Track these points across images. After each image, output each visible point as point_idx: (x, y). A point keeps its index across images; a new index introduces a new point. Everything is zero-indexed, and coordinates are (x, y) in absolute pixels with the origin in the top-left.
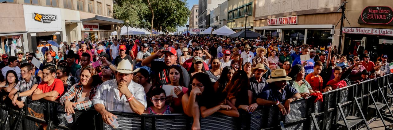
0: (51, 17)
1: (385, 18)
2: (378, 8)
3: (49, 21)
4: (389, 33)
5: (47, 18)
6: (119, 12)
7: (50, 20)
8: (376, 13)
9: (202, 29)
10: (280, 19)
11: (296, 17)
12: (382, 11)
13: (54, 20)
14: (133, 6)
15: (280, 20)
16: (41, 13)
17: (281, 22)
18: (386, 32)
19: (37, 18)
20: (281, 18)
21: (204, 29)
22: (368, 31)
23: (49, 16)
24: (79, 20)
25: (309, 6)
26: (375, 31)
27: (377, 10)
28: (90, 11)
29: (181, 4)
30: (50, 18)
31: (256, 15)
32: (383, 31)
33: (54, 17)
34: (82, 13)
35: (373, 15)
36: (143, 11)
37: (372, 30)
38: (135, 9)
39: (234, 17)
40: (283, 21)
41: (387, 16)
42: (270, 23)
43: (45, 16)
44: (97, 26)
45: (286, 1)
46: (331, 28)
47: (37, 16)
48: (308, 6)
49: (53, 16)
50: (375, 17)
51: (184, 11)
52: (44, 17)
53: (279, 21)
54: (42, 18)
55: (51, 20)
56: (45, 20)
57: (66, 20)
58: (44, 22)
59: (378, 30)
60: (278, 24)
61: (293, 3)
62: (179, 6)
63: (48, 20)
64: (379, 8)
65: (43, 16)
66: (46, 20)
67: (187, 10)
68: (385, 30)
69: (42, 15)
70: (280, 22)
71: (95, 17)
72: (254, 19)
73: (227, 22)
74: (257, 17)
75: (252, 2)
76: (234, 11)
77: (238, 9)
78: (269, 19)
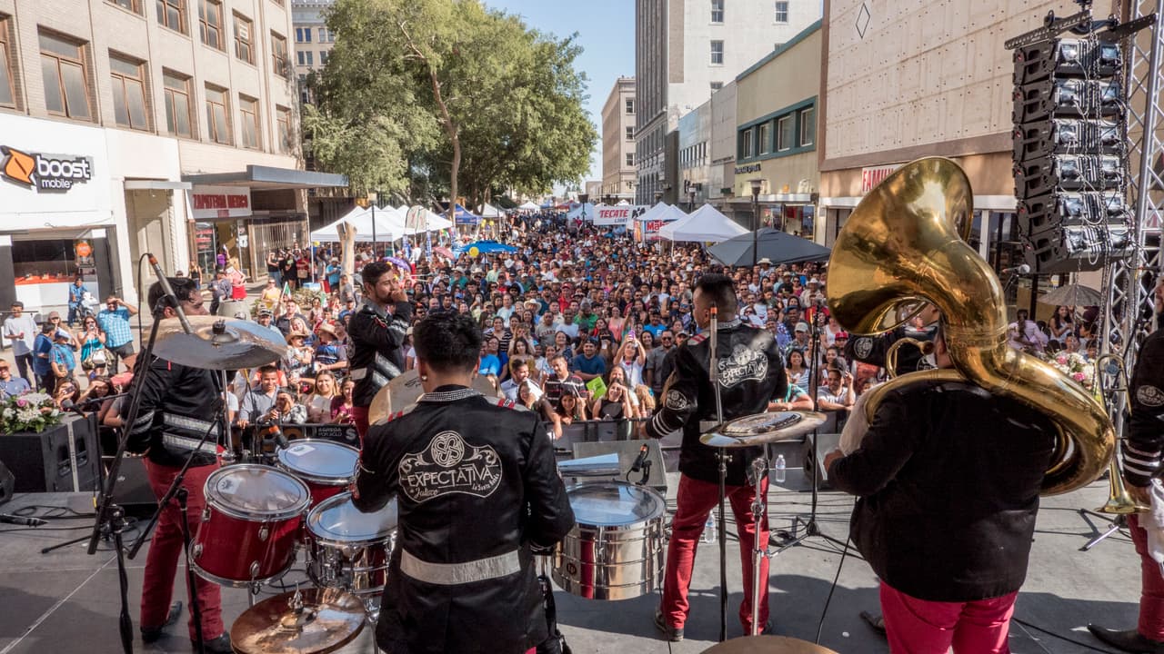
0: (72, 167)
3: (64, 184)
5: (55, 169)
6: (326, 141)
7: (66, 179)
9: (634, 208)
13: (83, 180)
16: (29, 149)
19: (13, 170)
21: (642, 207)
23: (61, 163)
24: (179, 180)
25: (994, 121)
28: (219, 137)
30: (67, 169)
31: (827, 152)
33: (84, 165)
34: (189, 146)
36: (419, 139)
38: (391, 134)
39: (757, 154)
42: (870, 185)
43: (45, 163)
45: (920, 99)
47: (13, 160)
48: (990, 121)
49: (79, 160)
51: (573, 132)
52: (44, 168)
54: (35, 170)
55: (72, 180)
56: (46, 178)
57: (127, 179)
58: (42, 189)
61: (942, 106)
63: (59, 178)
65: (40, 162)
66: (50, 177)
67: (582, 128)
69: (33, 156)
71: (245, 170)
72: (820, 164)
73: (737, 172)
74: (833, 161)
75: (815, 97)
76: (759, 126)
77: (772, 122)
78: (868, 170)
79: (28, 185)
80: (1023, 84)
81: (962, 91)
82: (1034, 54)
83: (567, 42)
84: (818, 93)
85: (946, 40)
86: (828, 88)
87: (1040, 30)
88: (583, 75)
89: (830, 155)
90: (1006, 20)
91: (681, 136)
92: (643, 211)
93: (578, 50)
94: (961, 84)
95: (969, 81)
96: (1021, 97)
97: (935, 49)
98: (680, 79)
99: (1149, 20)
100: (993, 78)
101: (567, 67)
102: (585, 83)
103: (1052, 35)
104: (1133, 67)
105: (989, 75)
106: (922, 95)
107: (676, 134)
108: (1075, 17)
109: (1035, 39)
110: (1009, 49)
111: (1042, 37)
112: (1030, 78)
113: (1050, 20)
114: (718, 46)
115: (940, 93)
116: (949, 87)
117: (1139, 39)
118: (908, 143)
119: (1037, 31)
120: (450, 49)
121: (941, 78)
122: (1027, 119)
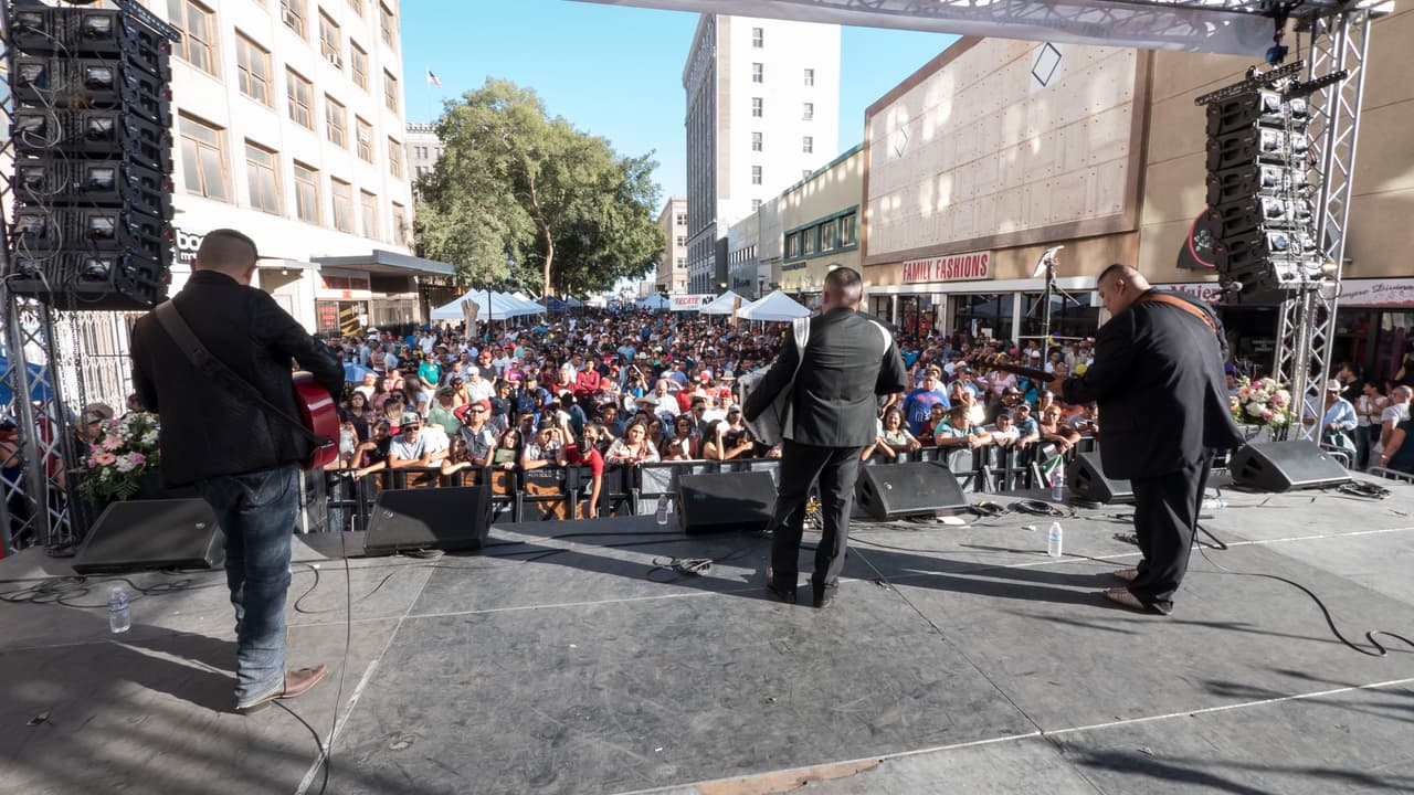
5: (194, 243)
6: (439, 234)
9: (705, 296)
10: (939, 261)
11: (985, 256)
14: (488, 217)
15: (940, 265)
17: (943, 272)
20: (942, 259)
21: (710, 296)
23: (199, 238)
24: (308, 261)
28: (341, 225)
29: (637, 214)
31: (869, 250)
36: (519, 234)
38: (494, 230)
39: (802, 254)
40: (947, 269)
42: (909, 274)
43: (184, 237)
46: (1093, 287)
48: (1021, 219)
51: (647, 234)
52: (183, 242)
53: (938, 268)
54: (175, 243)
56: (185, 251)
58: (184, 260)
60: (933, 278)
61: (976, 211)
62: (632, 218)
65: (179, 235)
66: (189, 251)
69: (174, 230)
70: (940, 271)
71: (371, 254)
72: (862, 261)
73: (785, 269)
74: (873, 257)
75: (857, 206)
76: (803, 232)
77: (815, 228)
78: (908, 263)
80: (1218, 135)
81: (995, 196)
82: (1233, 105)
83: (646, 157)
84: (860, 202)
85: (979, 155)
86: (869, 198)
88: (658, 186)
89: (871, 252)
91: (730, 242)
92: (711, 299)
93: (655, 164)
94: (994, 190)
95: (1001, 188)
96: (1216, 147)
97: (968, 163)
98: (727, 196)
101: (645, 178)
105: (1020, 183)
106: (957, 200)
107: (725, 240)
109: (1234, 93)
110: (1202, 104)
111: (1244, 90)
112: (1226, 128)
114: (759, 170)
115: (974, 199)
116: (982, 193)
118: (945, 240)
119: (1239, 84)
120: (547, 158)
121: (974, 187)
122: (1222, 167)
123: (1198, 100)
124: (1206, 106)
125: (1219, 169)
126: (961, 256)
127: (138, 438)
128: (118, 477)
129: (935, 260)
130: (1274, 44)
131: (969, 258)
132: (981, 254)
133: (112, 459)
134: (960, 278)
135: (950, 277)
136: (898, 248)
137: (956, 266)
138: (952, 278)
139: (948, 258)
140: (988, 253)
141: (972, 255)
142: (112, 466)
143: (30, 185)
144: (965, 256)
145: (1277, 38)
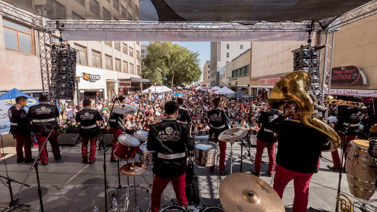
0: (97, 77)
1: (350, 78)
2: (342, 69)
3: (95, 80)
4: (354, 93)
5: (93, 77)
6: (146, 73)
7: (95, 79)
8: (341, 74)
9: (210, 87)
11: (279, 79)
12: (347, 72)
13: (98, 79)
14: (158, 68)
16: (89, 73)
17: (269, 82)
18: (351, 92)
19: (85, 77)
20: (268, 79)
22: (334, 91)
24: (117, 80)
25: (289, 69)
26: (340, 92)
27: (342, 70)
29: (194, 66)
30: (95, 77)
31: (252, 76)
32: (348, 92)
33: (99, 77)
34: (120, 73)
35: (338, 76)
36: (165, 72)
37: (337, 90)
38: (159, 71)
39: (236, 76)
40: (270, 82)
41: (352, 76)
42: (261, 83)
44: (130, 84)
45: (272, 65)
47: (85, 75)
48: (288, 69)
49: (98, 76)
50: (340, 78)
51: (197, 71)
52: (91, 77)
53: (267, 81)
54: (89, 77)
55: (96, 79)
57: (107, 79)
58: (91, 81)
59: (342, 90)
60: (266, 84)
61: (277, 66)
63: (94, 79)
64: (344, 68)
65: (90, 76)
66: (92, 79)
67: (199, 71)
68: (350, 90)
69: (89, 75)
71: (130, 78)
72: (250, 79)
73: (232, 80)
75: (249, 64)
76: (237, 70)
77: (240, 70)
78: (260, 80)
79: (87, 80)
80: (296, 60)
81: (281, 63)
82: (298, 53)
83: (196, 53)
85: (278, 52)
86: (252, 62)
87: (300, 48)
88: (199, 60)
89: (252, 77)
90: (291, 48)
91: (220, 72)
92: (212, 88)
93: (199, 54)
94: (281, 62)
95: (283, 61)
96: (295, 63)
97: (275, 54)
98: (220, 60)
99: (324, 46)
100: (288, 60)
101: (196, 58)
102: (200, 61)
103: (302, 49)
104: (321, 56)
105: (287, 60)
106: (272, 64)
107: (219, 72)
108: (307, 46)
109: (298, 50)
110: (293, 52)
111: (300, 50)
112: (297, 59)
113: (302, 46)
114: (228, 54)
115: (276, 64)
116: (278, 62)
117: (322, 50)
118: (269, 74)
119: (299, 49)
120: (172, 54)
121: (276, 60)
122: (297, 67)
123: (292, 51)
124: (293, 53)
125: (296, 68)
126: (273, 78)
127: (67, 122)
128: (64, 129)
129: (267, 79)
130: (309, 39)
131: (275, 79)
132: (278, 78)
133: (63, 125)
134: (272, 84)
135: (270, 84)
136: (258, 76)
137: (272, 81)
138: (271, 84)
139: (270, 79)
140: (279, 78)
141: (276, 78)
142: (62, 127)
143: (53, 79)
144: (274, 78)
145: (309, 37)
